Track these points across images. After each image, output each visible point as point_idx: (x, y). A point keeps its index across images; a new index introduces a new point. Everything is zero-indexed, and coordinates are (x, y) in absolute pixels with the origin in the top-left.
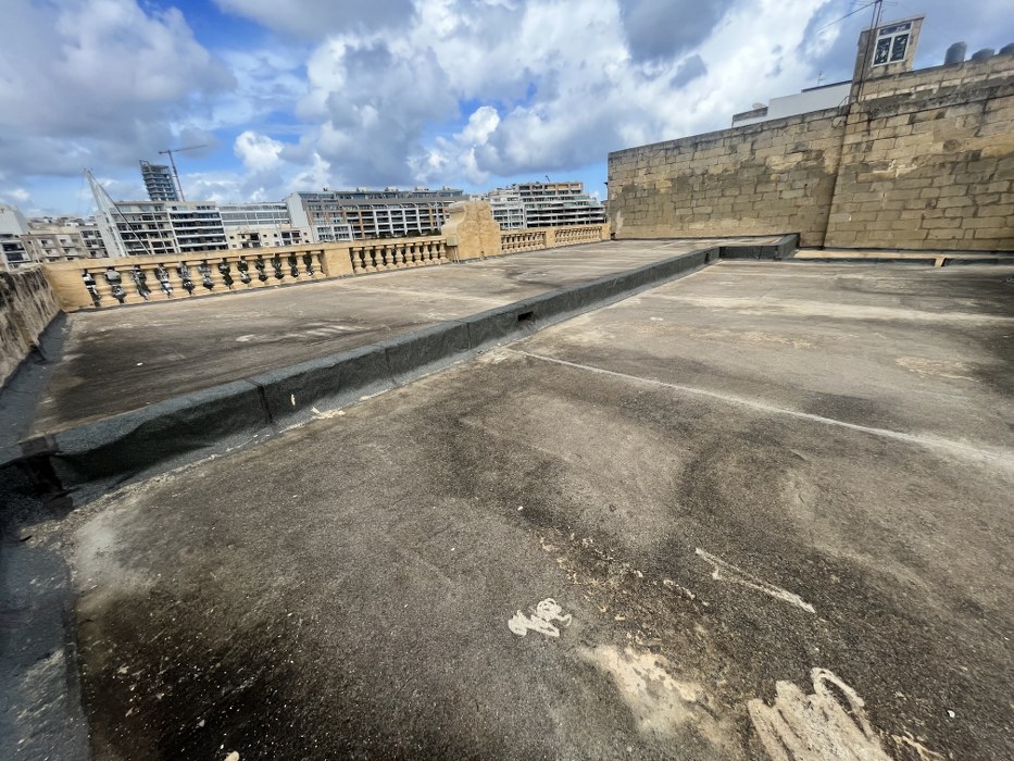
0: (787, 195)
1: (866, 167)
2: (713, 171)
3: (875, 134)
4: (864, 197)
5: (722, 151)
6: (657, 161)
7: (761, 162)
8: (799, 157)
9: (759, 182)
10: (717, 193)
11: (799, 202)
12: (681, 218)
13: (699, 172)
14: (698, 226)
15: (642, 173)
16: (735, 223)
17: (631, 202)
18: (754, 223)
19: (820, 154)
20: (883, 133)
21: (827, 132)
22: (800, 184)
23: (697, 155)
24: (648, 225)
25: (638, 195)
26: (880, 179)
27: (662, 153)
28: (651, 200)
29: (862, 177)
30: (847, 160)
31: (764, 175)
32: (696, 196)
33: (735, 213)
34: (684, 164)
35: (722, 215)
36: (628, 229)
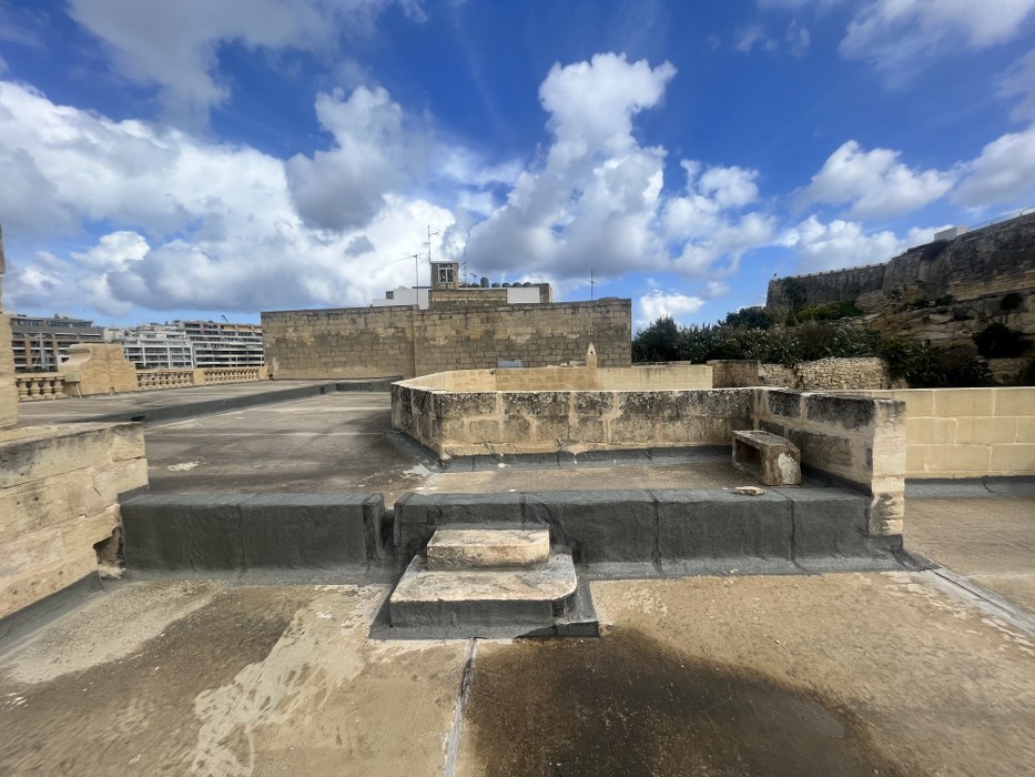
0: (391, 352)
1: (426, 340)
2: (343, 333)
3: (426, 323)
4: (428, 356)
5: (347, 321)
6: (302, 323)
7: (372, 330)
8: (392, 330)
9: (373, 343)
10: (348, 348)
11: (398, 357)
12: (326, 364)
13: (333, 333)
14: (339, 370)
15: (291, 330)
16: (363, 369)
17: (284, 351)
18: (374, 369)
19: (403, 330)
20: (430, 323)
21: (405, 318)
22: (396, 346)
23: (331, 321)
24: (301, 369)
25: (290, 345)
26: (434, 346)
27: (305, 317)
28: (300, 350)
29: (426, 345)
30: (417, 335)
31: (375, 339)
32: (334, 349)
33: (362, 362)
34: (322, 326)
35: (354, 364)
36: (284, 371)
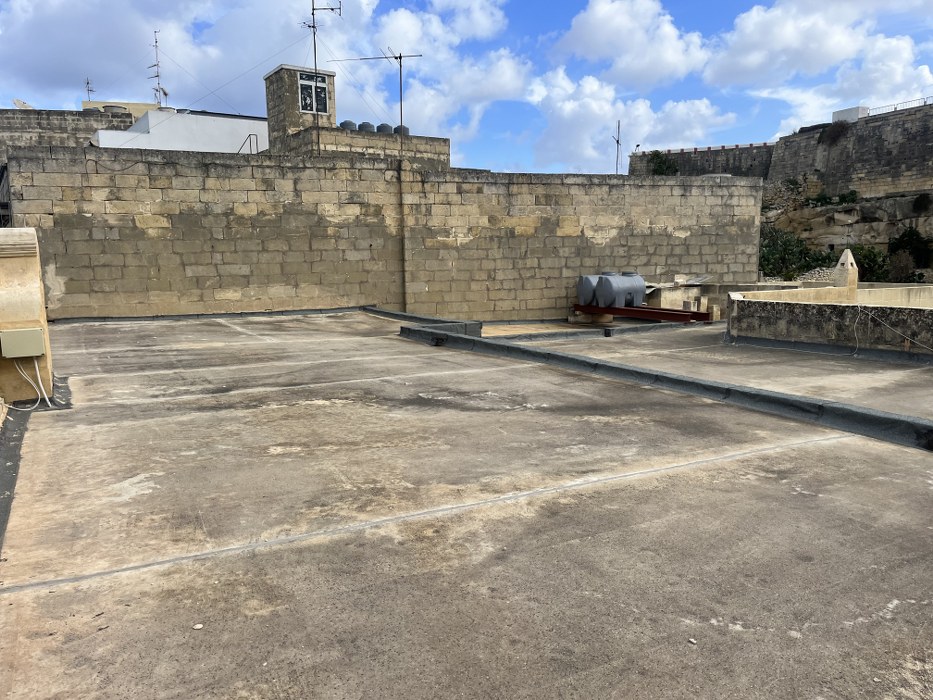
0: (352, 256)
1: (431, 232)
2: (240, 210)
3: (431, 198)
4: (433, 264)
5: (252, 185)
6: (132, 181)
7: (311, 208)
8: (354, 211)
9: (313, 236)
10: (254, 245)
11: (368, 266)
12: (198, 282)
13: (218, 209)
14: (231, 295)
15: (99, 196)
16: (290, 291)
17: (82, 248)
18: (316, 291)
19: (378, 211)
20: (439, 198)
21: (381, 186)
22: (364, 244)
23: (211, 183)
24: (130, 292)
25: (98, 235)
26: (446, 246)
27: (141, 167)
28: (128, 248)
29: (429, 242)
30: (410, 221)
31: (318, 226)
32: (221, 247)
33: (289, 278)
34: (188, 192)
35: (268, 280)
36: (82, 299)
